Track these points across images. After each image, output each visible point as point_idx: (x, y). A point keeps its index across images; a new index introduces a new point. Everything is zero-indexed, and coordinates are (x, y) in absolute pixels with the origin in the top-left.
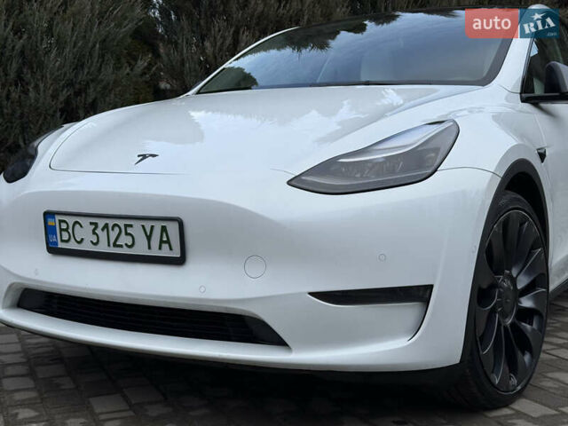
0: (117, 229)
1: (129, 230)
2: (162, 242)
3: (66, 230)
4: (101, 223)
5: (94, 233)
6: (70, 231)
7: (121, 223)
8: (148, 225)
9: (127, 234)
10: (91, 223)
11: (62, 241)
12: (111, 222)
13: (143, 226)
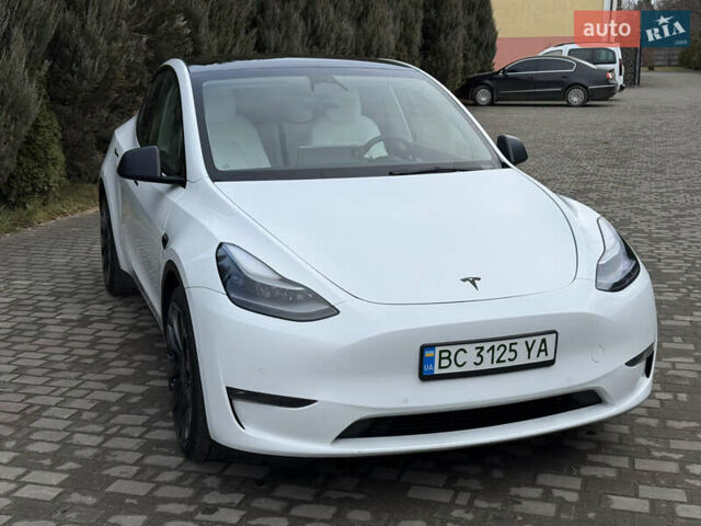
0: (502, 349)
1: (513, 347)
2: (540, 351)
3: (448, 358)
4: (487, 346)
5: (479, 355)
6: (452, 357)
7: (507, 343)
8: (530, 340)
9: (511, 350)
10: (477, 348)
11: (440, 367)
12: (497, 344)
13: (526, 343)
